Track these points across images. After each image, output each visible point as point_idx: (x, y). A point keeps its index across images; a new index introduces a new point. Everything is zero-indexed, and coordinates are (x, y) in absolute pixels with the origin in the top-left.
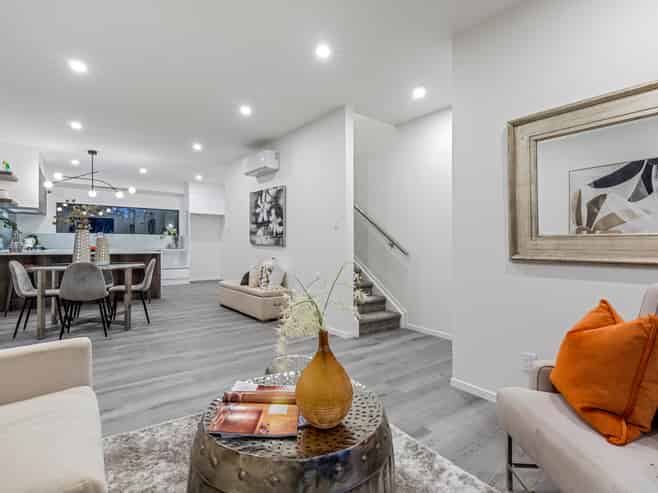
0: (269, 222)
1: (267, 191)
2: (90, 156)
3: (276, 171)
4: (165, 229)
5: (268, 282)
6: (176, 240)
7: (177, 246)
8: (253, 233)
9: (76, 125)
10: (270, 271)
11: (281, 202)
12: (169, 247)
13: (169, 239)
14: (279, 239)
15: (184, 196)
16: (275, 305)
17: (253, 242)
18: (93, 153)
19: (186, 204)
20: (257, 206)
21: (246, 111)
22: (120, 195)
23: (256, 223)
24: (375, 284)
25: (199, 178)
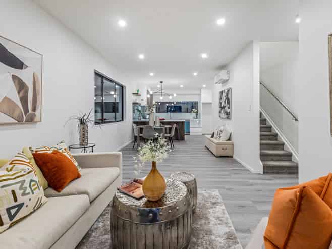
0: (225, 107)
1: (224, 91)
2: (160, 84)
3: (227, 80)
4: (192, 110)
5: (220, 137)
6: (197, 115)
7: (197, 117)
8: (220, 112)
9: (152, 74)
10: (222, 132)
11: (229, 96)
12: (194, 118)
13: (194, 114)
14: (228, 115)
15: (200, 95)
16: (223, 149)
17: (220, 117)
18: (161, 82)
19: (200, 99)
20: (221, 99)
21: (204, 56)
22: (170, 98)
23: (221, 107)
24: (286, 143)
25: (204, 86)
